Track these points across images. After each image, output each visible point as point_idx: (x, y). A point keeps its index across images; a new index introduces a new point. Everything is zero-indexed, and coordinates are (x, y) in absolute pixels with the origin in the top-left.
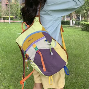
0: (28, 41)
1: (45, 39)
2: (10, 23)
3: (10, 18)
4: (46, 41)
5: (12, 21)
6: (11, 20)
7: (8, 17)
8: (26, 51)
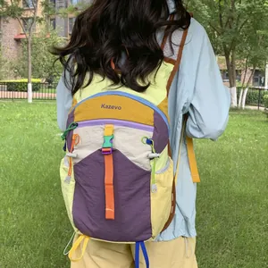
0: (103, 106)
1: (150, 135)
2: (30, 101)
3: (30, 86)
4: (149, 142)
5: (37, 94)
6: (33, 90)
7: (26, 80)
8: (77, 125)
